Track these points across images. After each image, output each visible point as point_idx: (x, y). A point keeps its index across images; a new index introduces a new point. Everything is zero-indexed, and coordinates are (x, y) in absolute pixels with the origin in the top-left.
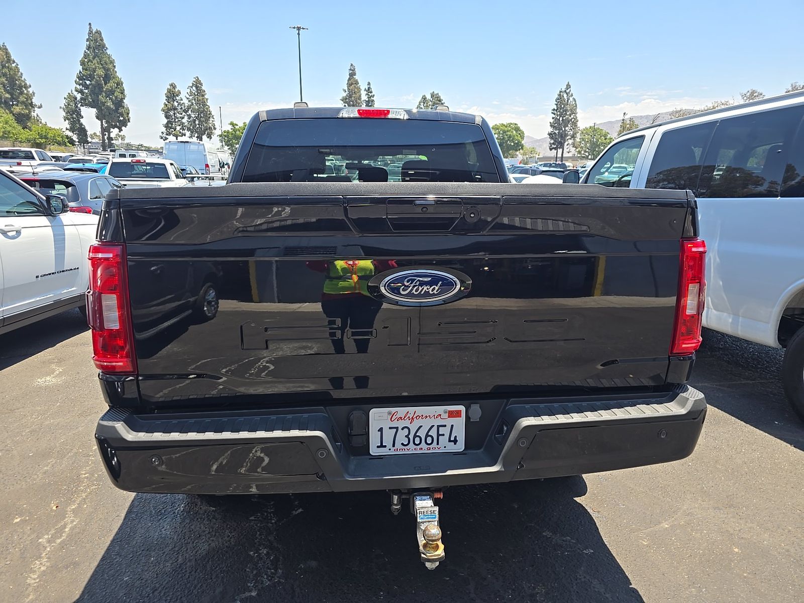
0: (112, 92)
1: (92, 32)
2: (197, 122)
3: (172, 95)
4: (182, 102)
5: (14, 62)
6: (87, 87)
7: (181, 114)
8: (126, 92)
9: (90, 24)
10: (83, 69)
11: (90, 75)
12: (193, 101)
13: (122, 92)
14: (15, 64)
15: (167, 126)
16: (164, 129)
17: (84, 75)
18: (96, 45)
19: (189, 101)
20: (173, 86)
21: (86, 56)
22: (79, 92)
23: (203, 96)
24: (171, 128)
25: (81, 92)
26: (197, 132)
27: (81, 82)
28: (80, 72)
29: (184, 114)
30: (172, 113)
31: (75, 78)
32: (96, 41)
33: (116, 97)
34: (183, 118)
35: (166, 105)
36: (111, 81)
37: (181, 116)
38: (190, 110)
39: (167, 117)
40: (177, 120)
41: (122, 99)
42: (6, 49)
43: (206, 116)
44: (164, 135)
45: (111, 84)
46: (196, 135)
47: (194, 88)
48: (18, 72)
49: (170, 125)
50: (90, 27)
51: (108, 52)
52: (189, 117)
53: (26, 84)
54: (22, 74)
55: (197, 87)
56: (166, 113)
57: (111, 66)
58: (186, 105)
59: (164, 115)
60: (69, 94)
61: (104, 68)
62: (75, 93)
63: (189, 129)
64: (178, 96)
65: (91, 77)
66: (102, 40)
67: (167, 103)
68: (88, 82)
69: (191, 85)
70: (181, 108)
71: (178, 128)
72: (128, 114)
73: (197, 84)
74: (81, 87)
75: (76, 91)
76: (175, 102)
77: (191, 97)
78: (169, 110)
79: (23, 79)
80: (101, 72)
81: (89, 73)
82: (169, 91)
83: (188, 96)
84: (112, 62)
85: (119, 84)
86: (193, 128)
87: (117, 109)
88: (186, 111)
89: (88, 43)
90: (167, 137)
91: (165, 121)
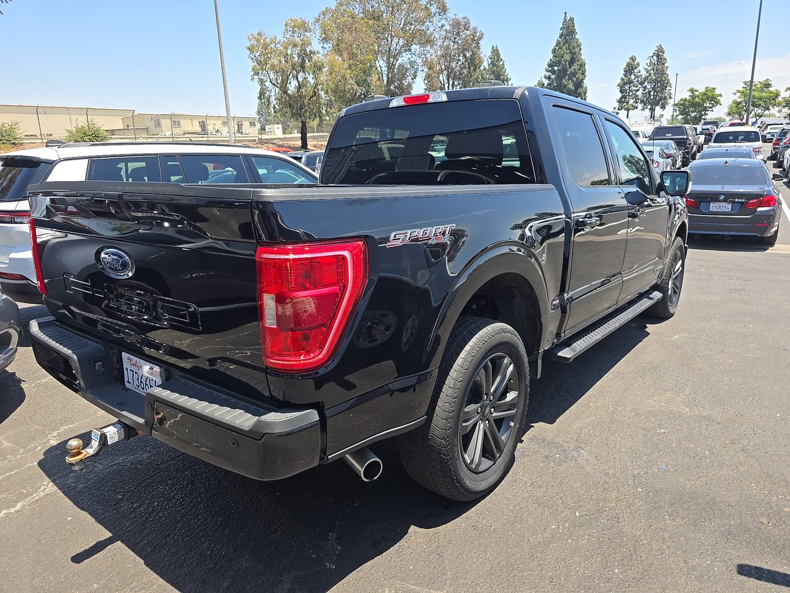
0: (574, 74)
1: (566, 20)
2: (652, 93)
3: (630, 68)
4: (639, 74)
5: (502, 60)
6: (553, 72)
7: (637, 87)
8: (587, 72)
9: (566, 13)
10: (553, 56)
11: (559, 61)
12: (652, 71)
13: (583, 74)
14: (502, 62)
15: (620, 101)
16: (617, 105)
17: (553, 62)
18: (568, 32)
19: (647, 72)
20: (633, 59)
21: (558, 44)
22: (547, 78)
23: (663, 64)
24: (624, 102)
25: (549, 78)
26: (650, 103)
27: (550, 69)
28: (551, 60)
29: (639, 86)
30: (627, 87)
31: (546, 66)
32: (568, 28)
33: (577, 79)
34: (638, 90)
35: (623, 80)
36: (575, 64)
37: (636, 88)
38: (646, 82)
39: (621, 91)
40: (631, 94)
41: (582, 80)
42: (498, 50)
43: (663, 85)
44: (616, 110)
45: (575, 66)
46: (649, 107)
47: (655, 58)
48: (504, 68)
49: (623, 100)
50: (566, 16)
51: (577, 36)
52: (645, 88)
53: (507, 78)
54: (506, 70)
55: (658, 56)
56: (621, 87)
57: (577, 50)
58: (644, 76)
59: (619, 90)
60: (539, 81)
61: (571, 53)
62: (544, 80)
63: (642, 102)
64: (636, 68)
65: (559, 62)
66: (573, 26)
67: (624, 77)
68: (556, 68)
69: (652, 55)
70: (638, 81)
71: (631, 102)
72: (585, 93)
74: (549, 74)
75: (545, 77)
76: (632, 75)
77: (650, 68)
78: (625, 84)
79: (506, 74)
80: (568, 57)
81: (558, 59)
82: (628, 65)
83: (646, 67)
84: (579, 46)
85: (582, 65)
86: (647, 99)
87: (576, 89)
88: (642, 83)
89: (561, 31)
90: (619, 111)
91: (620, 95)
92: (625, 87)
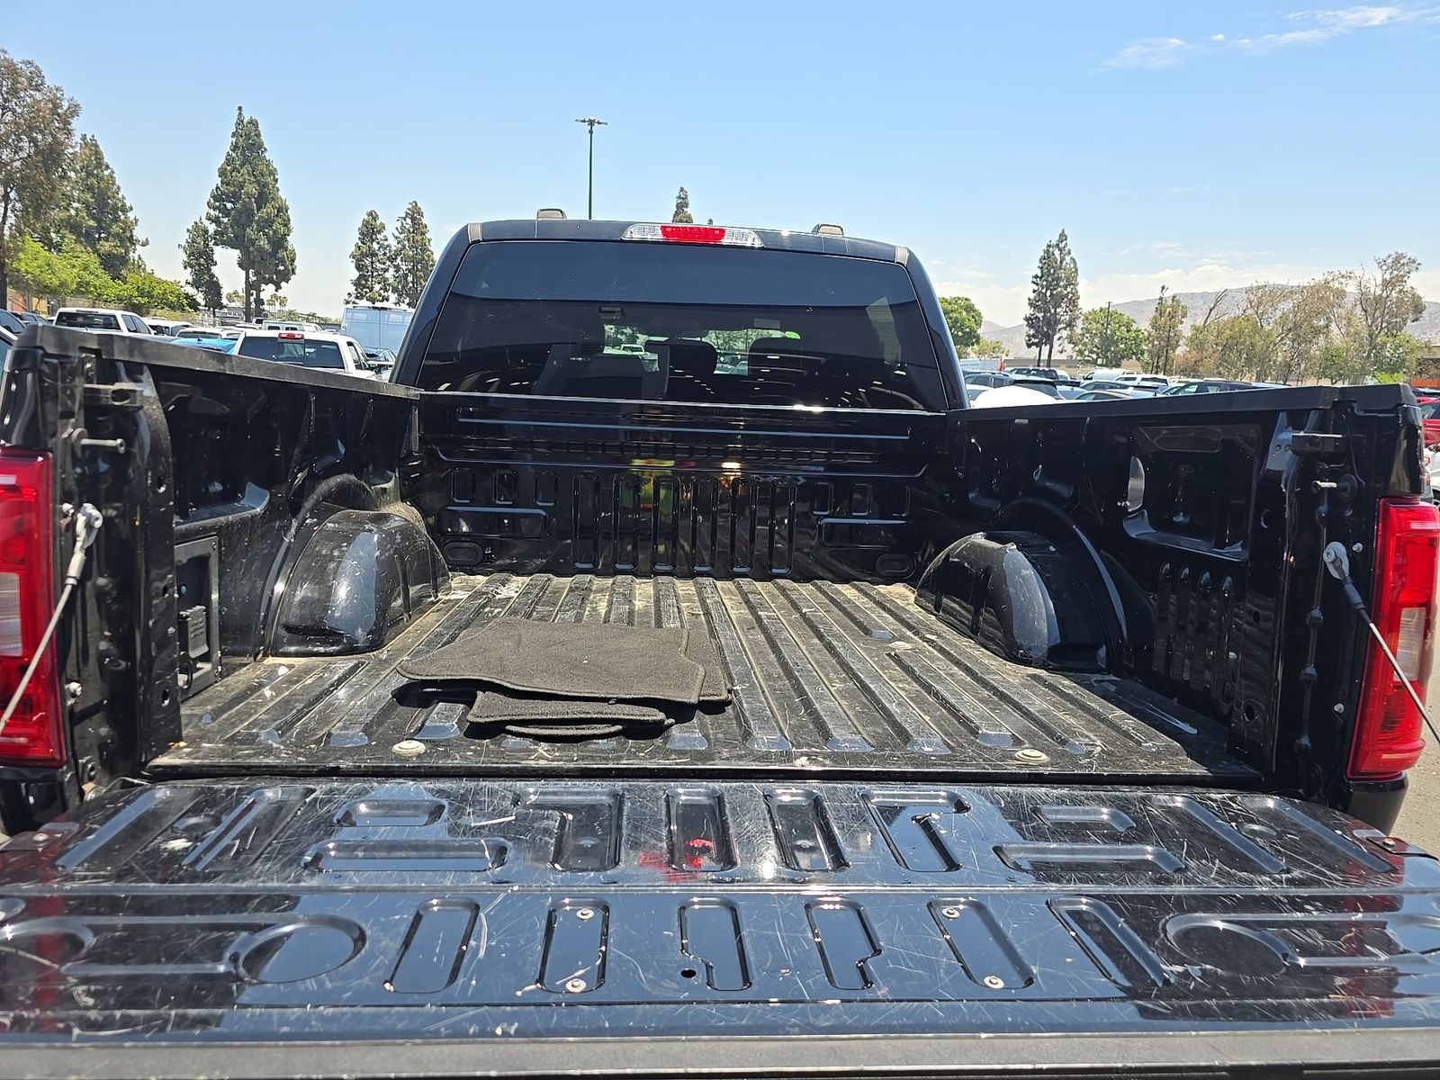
0: (268, 223)
1: (242, 121)
2: (410, 279)
3: (370, 230)
4: (386, 243)
5: (107, 167)
6: (226, 213)
7: (384, 264)
8: (292, 224)
9: (240, 108)
10: (222, 182)
11: (234, 193)
12: (406, 243)
13: (286, 224)
14: (109, 171)
15: (357, 284)
16: (352, 289)
17: (223, 193)
18: (248, 144)
19: (399, 243)
20: (373, 215)
21: (229, 161)
22: (213, 221)
23: (423, 234)
24: (364, 287)
25: (216, 221)
26: (408, 295)
27: (217, 204)
28: (217, 188)
29: (388, 263)
30: (367, 261)
31: (208, 197)
32: (248, 136)
33: (275, 232)
34: (387, 270)
35: (359, 247)
36: (268, 205)
37: (383, 266)
38: (399, 258)
39: (359, 268)
40: (375, 274)
41: (285, 235)
42: (97, 146)
43: (427, 269)
44: (353, 299)
45: (268, 209)
46: (407, 301)
47: (409, 221)
48: (114, 184)
49: (363, 282)
50: (240, 114)
51: (268, 155)
52: (397, 268)
53: (124, 205)
54: (119, 188)
55: (413, 219)
56: (357, 260)
57: (270, 180)
58: (393, 248)
59: (354, 265)
60: (196, 223)
61: (258, 182)
62: (207, 223)
63: (395, 290)
64: (379, 232)
65: (234, 197)
66: (258, 135)
67: (360, 244)
68: (229, 205)
69: (404, 215)
70: (385, 254)
71: (377, 287)
72: (293, 260)
73: (415, 215)
74: (217, 213)
75: (209, 219)
76: (374, 244)
77: (402, 236)
78: (364, 255)
79: (120, 196)
80: (252, 189)
81: (232, 189)
82: (366, 224)
83: (397, 234)
84: (273, 173)
85: (282, 210)
86: (403, 287)
87: (275, 252)
88: (392, 259)
89: (234, 140)
90: (357, 301)
91: (356, 274)
92: (363, 258)
